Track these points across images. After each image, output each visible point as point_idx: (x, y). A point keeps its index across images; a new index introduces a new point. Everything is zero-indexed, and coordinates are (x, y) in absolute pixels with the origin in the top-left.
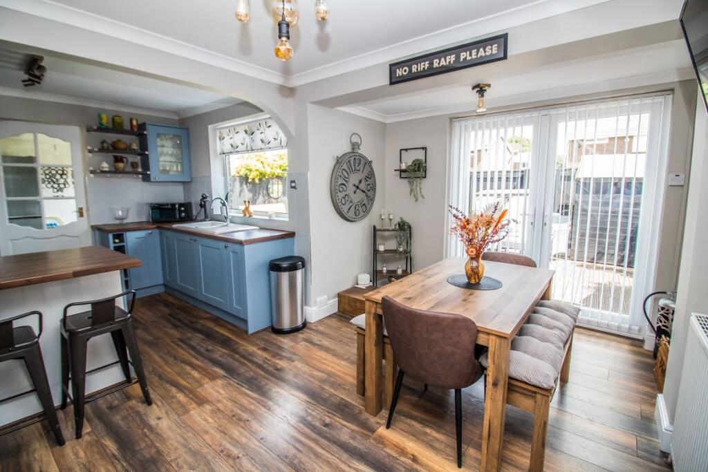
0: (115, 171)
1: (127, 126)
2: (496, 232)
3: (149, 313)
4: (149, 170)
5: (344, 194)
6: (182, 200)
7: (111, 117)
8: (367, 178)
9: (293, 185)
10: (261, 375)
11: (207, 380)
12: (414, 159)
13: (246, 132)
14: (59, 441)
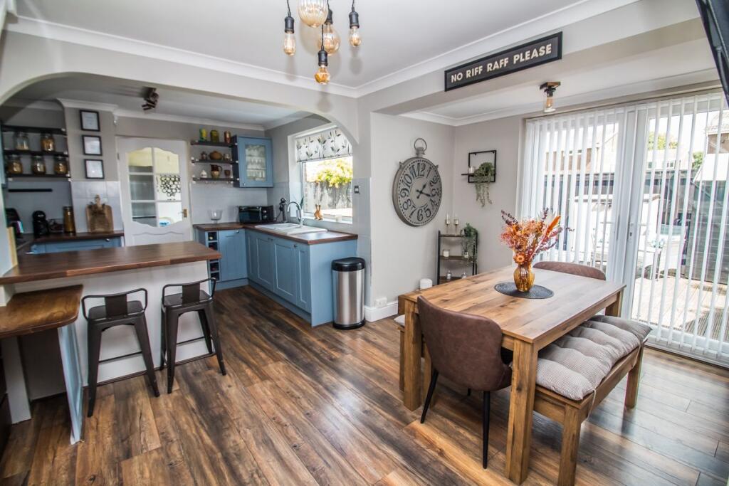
0: (212, 179)
1: (222, 139)
2: (546, 239)
3: (234, 302)
4: (238, 177)
5: (406, 198)
6: (265, 203)
7: (210, 131)
8: (432, 183)
9: (357, 190)
10: (316, 362)
11: (271, 361)
12: (482, 163)
13: (319, 140)
14: (155, 393)
